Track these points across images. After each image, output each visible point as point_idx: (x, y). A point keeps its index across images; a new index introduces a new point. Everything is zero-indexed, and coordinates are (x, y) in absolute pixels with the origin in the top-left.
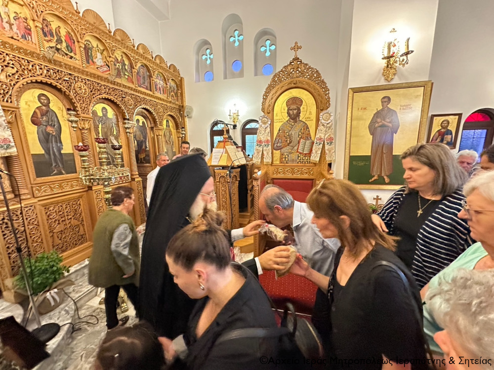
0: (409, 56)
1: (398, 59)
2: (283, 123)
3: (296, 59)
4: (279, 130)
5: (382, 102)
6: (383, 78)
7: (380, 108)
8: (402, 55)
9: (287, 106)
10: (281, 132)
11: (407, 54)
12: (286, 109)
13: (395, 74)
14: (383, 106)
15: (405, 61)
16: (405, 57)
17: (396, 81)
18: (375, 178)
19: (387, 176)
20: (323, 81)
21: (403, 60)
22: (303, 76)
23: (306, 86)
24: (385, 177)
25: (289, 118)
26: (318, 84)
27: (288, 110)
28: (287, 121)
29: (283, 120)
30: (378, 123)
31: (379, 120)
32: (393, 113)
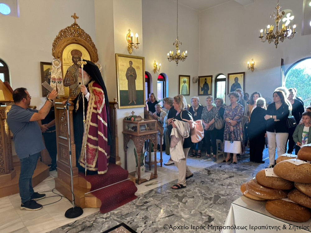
3: (75, 24)
5: (130, 64)
6: (128, 52)
8: (136, 44)
9: (72, 55)
12: (71, 57)
13: (132, 51)
17: (133, 54)
18: (131, 102)
19: (135, 101)
20: (93, 43)
22: (81, 37)
23: (84, 44)
24: (134, 101)
27: (73, 58)
28: (73, 66)
30: (129, 74)
31: (129, 72)
32: (134, 70)
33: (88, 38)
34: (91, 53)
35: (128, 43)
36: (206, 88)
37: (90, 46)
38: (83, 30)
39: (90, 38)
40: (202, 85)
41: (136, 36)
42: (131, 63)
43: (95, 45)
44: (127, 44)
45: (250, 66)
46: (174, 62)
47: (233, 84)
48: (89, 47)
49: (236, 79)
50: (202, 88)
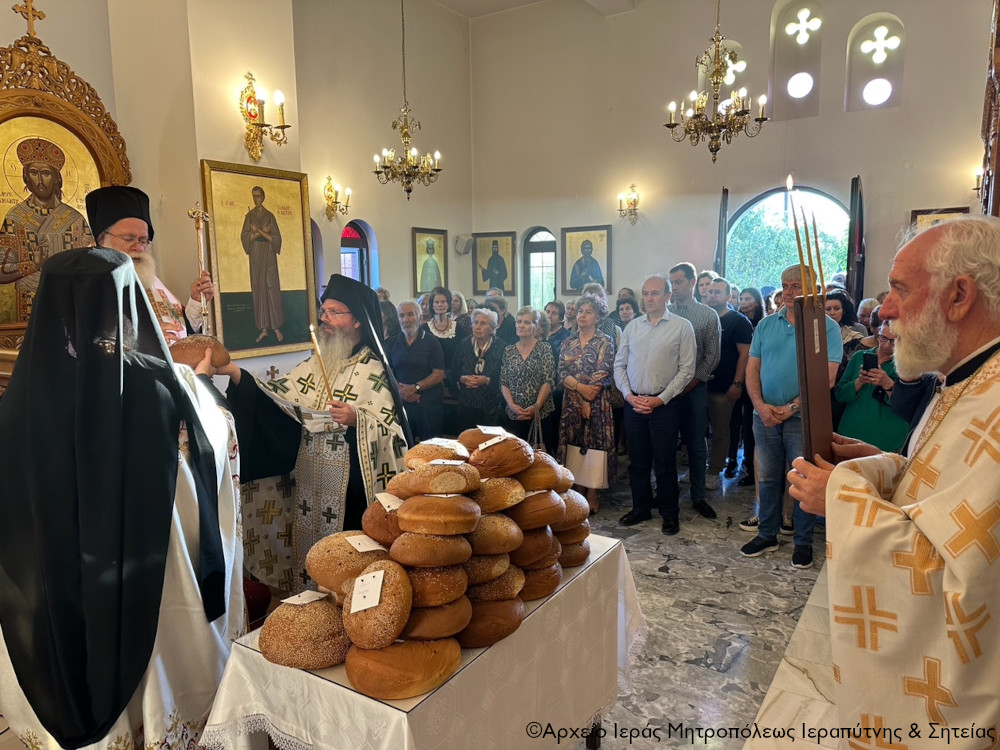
0: (285, 130)
2: (13, 205)
4: (5, 224)
5: (254, 196)
9: (21, 159)
10: (10, 230)
11: (283, 127)
12: (21, 167)
13: (262, 151)
14: (255, 202)
15: (281, 136)
16: (280, 131)
18: (264, 334)
21: (278, 135)
22: (58, 91)
24: (277, 331)
25: (29, 193)
27: (27, 171)
28: (28, 202)
29: (14, 196)
30: (254, 232)
31: (254, 228)
32: (270, 218)
33: (85, 94)
34: (100, 154)
35: (245, 124)
36: (497, 272)
37: (97, 128)
38: (65, 66)
39: (94, 95)
40: (484, 263)
41: (276, 98)
42: (259, 194)
43: (115, 125)
44: (243, 126)
45: (625, 206)
46: (397, 185)
47: (579, 262)
48: (92, 133)
49: (587, 246)
50: (484, 271)
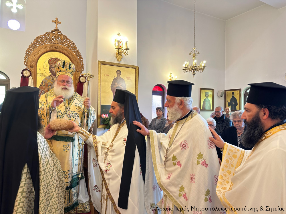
0: (128, 50)
1: (123, 51)
2: (45, 77)
3: (56, 30)
4: (42, 83)
6: (116, 59)
7: (116, 76)
8: (125, 49)
9: (49, 64)
10: (43, 84)
11: (127, 49)
12: (49, 66)
13: (122, 58)
14: (117, 75)
15: (126, 53)
16: (126, 51)
17: (123, 62)
20: (78, 51)
21: (125, 52)
22: (63, 44)
23: (65, 52)
25: (51, 74)
26: (74, 52)
27: (50, 67)
28: (49, 76)
29: (46, 75)
31: (115, 84)
32: (123, 81)
33: (72, 45)
36: (234, 103)
38: (66, 37)
43: (80, 53)
50: (229, 103)
